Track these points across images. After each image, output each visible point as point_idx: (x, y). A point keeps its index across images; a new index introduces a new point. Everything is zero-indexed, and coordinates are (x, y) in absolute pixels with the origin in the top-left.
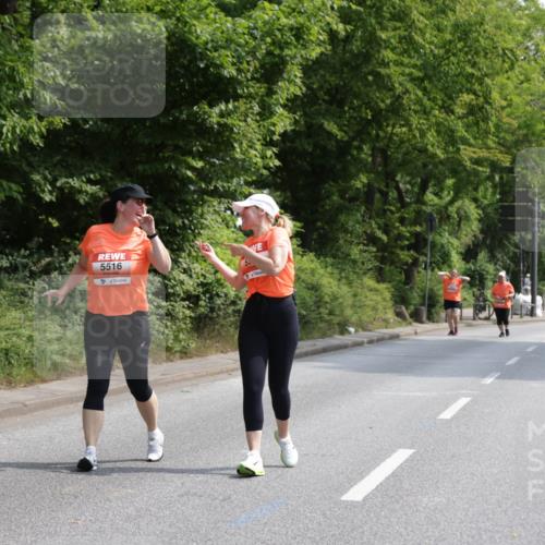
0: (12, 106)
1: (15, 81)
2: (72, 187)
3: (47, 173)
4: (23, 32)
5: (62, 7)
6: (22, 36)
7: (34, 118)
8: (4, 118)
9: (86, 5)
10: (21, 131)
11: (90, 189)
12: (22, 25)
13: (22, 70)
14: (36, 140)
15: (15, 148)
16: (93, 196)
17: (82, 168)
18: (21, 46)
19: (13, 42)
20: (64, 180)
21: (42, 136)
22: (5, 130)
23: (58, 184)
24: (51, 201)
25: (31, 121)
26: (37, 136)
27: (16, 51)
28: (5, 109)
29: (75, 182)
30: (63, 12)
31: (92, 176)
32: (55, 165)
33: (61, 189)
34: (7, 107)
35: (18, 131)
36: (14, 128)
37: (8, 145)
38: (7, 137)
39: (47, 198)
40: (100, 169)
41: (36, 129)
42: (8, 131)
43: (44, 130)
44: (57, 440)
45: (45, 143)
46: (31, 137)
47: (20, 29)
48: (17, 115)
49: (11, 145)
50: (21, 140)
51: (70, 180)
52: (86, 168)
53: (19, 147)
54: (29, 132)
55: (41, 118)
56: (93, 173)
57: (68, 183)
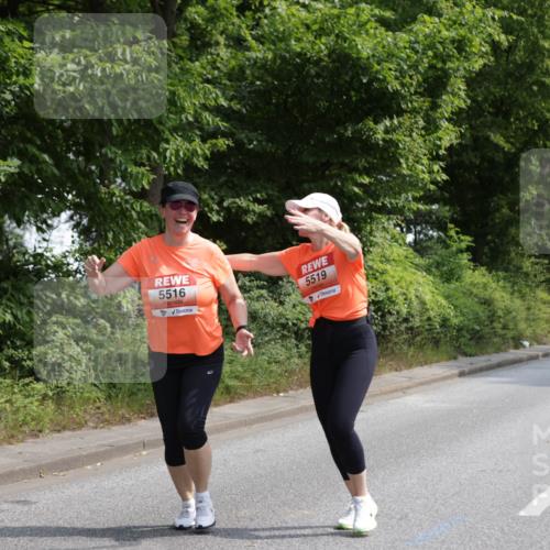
0: (174, 130)
1: (176, 106)
2: (239, 207)
3: (213, 193)
4: (183, 55)
5: (221, 29)
6: (181, 58)
7: (198, 140)
8: (167, 142)
9: (244, 26)
10: (185, 154)
11: (258, 208)
12: (181, 47)
13: (183, 94)
14: (201, 163)
15: (179, 171)
16: (261, 215)
17: (249, 188)
18: (181, 69)
19: (173, 65)
20: (231, 200)
21: (206, 159)
22: (168, 154)
23: (225, 204)
24: (219, 222)
25: (193, 144)
26: (201, 159)
27: (176, 75)
28: (167, 132)
29: (242, 202)
30: (222, 33)
31: (259, 195)
32: (221, 186)
33: (228, 209)
34: (169, 131)
35: (181, 154)
36: (177, 151)
37: (172, 169)
38: (171, 160)
39: (215, 218)
40: (266, 189)
41: (200, 152)
42: (171, 154)
43: (208, 153)
44: (232, 463)
45: (209, 165)
46: (195, 160)
47: (180, 52)
48: (179, 139)
49: (175, 169)
50: (185, 163)
51: (237, 200)
52: (253, 188)
53: (184, 170)
54: (193, 155)
55: (204, 140)
56: (260, 192)
57: (235, 203)
